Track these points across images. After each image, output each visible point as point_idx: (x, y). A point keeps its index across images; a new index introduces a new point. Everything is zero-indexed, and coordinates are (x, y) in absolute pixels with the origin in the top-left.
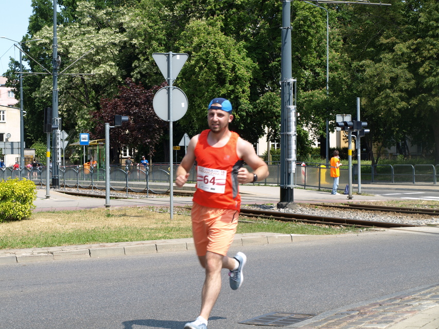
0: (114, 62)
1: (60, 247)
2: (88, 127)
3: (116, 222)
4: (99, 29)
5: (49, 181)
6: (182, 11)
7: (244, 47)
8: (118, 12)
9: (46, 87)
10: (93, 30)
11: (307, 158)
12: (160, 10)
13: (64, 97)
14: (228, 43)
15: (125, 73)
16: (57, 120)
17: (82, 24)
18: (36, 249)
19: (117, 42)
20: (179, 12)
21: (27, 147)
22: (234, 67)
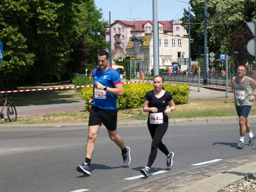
0: (241, 12)
1: (195, 118)
9: (203, 27)
13: (214, 32)
15: (248, 18)
18: (184, 119)
19: (243, 1)
21: (194, 60)
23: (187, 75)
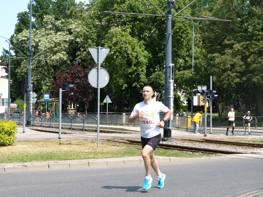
0: (65, 52)
1: (31, 163)
2: (49, 90)
3: (65, 148)
4: (57, 32)
5: (25, 122)
6: (107, 22)
7: (144, 44)
8: (68, 22)
9: (24, 66)
10: (53, 33)
11: (180, 111)
12: (93, 21)
13: (35, 72)
14: (134, 42)
15: (72, 59)
16: (30, 86)
17: (46, 29)
18: (16, 163)
19: (67, 40)
20: (105, 23)
21: (12, 102)
22: (137, 56)
23: (5, 118)
